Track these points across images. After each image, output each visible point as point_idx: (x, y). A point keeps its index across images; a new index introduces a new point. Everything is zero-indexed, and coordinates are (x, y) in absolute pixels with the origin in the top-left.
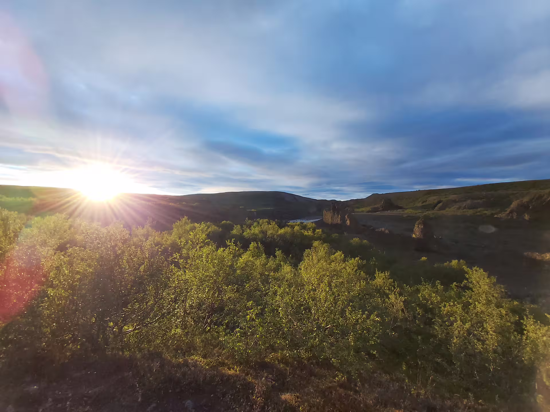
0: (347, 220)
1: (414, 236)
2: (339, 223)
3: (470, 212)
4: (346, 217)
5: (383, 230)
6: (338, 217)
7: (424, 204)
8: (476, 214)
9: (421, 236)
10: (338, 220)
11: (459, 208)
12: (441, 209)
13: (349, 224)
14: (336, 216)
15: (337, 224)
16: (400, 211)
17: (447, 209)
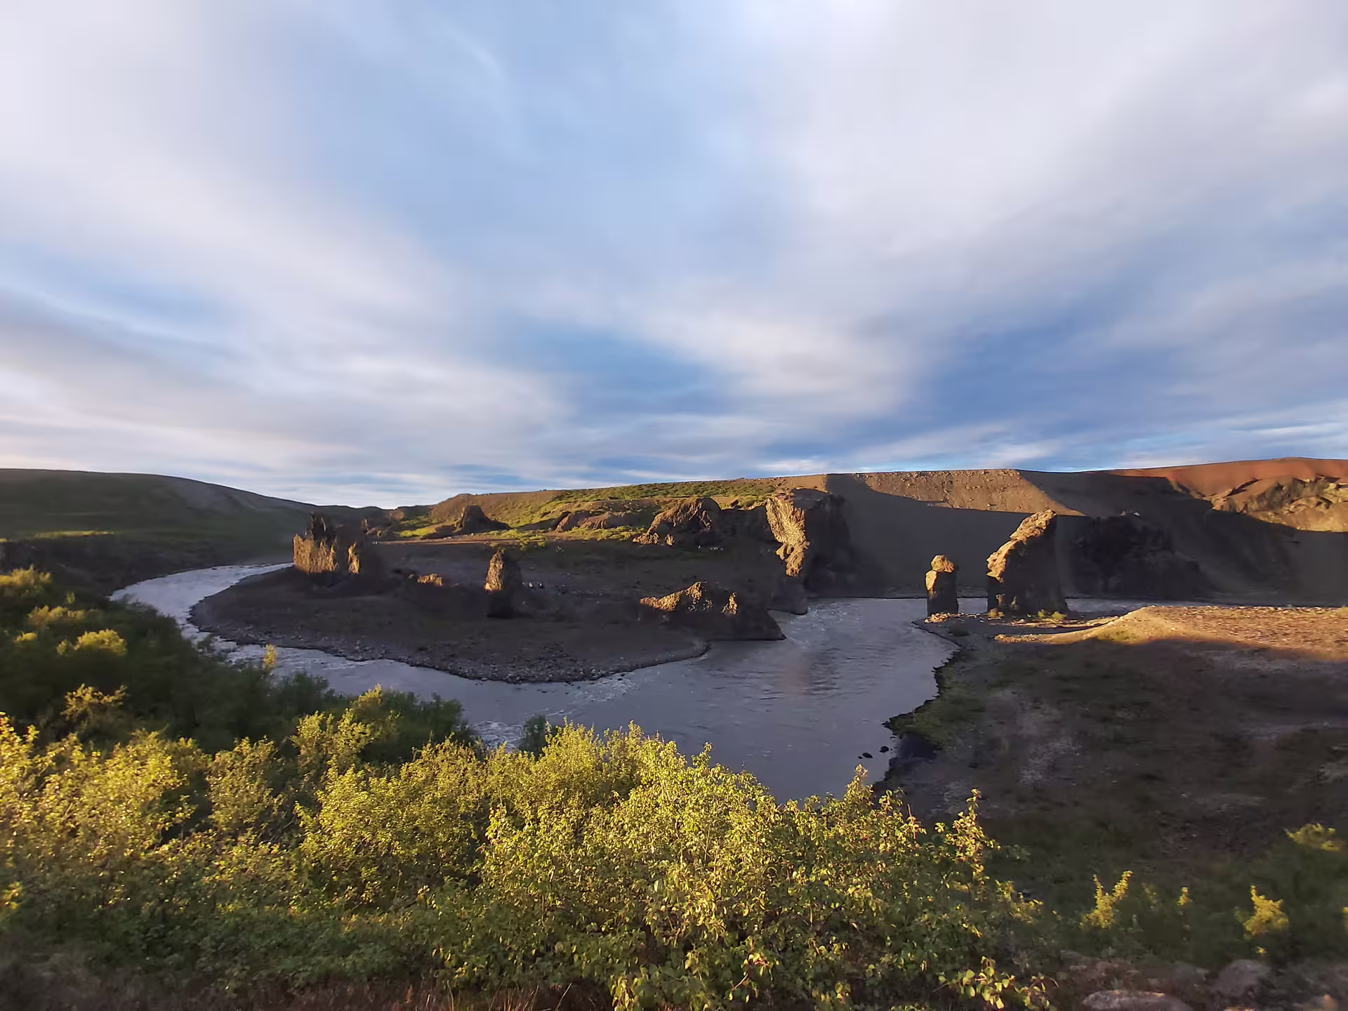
0: (351, 561)
1: (487, 587)
2: (331, 569)
3: (604, 533)
4: (350, 551)
5: (431, 578)
6: (328, 554)
7: (545, 518)
8: (611, 537)
9: (498, 585)
10: (327, 562)
11: (591, 527)
12: (566, 528)
13: (356, 570)
14: (323, 550)
15: (325, 572)
16: (493, 534)
17: (574, 529)
